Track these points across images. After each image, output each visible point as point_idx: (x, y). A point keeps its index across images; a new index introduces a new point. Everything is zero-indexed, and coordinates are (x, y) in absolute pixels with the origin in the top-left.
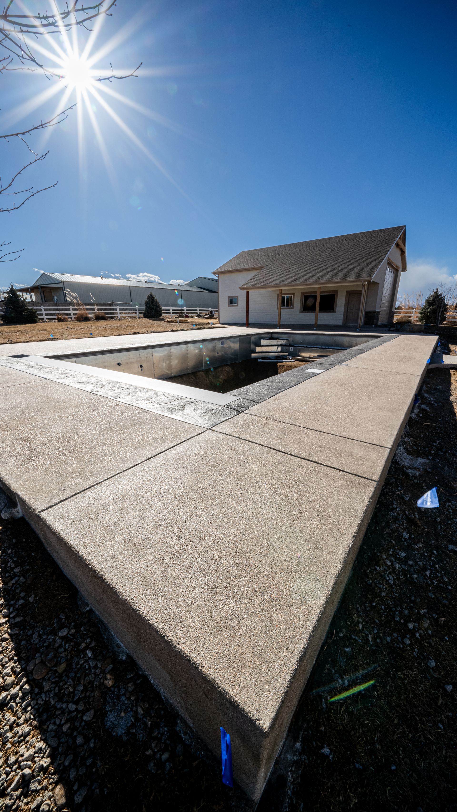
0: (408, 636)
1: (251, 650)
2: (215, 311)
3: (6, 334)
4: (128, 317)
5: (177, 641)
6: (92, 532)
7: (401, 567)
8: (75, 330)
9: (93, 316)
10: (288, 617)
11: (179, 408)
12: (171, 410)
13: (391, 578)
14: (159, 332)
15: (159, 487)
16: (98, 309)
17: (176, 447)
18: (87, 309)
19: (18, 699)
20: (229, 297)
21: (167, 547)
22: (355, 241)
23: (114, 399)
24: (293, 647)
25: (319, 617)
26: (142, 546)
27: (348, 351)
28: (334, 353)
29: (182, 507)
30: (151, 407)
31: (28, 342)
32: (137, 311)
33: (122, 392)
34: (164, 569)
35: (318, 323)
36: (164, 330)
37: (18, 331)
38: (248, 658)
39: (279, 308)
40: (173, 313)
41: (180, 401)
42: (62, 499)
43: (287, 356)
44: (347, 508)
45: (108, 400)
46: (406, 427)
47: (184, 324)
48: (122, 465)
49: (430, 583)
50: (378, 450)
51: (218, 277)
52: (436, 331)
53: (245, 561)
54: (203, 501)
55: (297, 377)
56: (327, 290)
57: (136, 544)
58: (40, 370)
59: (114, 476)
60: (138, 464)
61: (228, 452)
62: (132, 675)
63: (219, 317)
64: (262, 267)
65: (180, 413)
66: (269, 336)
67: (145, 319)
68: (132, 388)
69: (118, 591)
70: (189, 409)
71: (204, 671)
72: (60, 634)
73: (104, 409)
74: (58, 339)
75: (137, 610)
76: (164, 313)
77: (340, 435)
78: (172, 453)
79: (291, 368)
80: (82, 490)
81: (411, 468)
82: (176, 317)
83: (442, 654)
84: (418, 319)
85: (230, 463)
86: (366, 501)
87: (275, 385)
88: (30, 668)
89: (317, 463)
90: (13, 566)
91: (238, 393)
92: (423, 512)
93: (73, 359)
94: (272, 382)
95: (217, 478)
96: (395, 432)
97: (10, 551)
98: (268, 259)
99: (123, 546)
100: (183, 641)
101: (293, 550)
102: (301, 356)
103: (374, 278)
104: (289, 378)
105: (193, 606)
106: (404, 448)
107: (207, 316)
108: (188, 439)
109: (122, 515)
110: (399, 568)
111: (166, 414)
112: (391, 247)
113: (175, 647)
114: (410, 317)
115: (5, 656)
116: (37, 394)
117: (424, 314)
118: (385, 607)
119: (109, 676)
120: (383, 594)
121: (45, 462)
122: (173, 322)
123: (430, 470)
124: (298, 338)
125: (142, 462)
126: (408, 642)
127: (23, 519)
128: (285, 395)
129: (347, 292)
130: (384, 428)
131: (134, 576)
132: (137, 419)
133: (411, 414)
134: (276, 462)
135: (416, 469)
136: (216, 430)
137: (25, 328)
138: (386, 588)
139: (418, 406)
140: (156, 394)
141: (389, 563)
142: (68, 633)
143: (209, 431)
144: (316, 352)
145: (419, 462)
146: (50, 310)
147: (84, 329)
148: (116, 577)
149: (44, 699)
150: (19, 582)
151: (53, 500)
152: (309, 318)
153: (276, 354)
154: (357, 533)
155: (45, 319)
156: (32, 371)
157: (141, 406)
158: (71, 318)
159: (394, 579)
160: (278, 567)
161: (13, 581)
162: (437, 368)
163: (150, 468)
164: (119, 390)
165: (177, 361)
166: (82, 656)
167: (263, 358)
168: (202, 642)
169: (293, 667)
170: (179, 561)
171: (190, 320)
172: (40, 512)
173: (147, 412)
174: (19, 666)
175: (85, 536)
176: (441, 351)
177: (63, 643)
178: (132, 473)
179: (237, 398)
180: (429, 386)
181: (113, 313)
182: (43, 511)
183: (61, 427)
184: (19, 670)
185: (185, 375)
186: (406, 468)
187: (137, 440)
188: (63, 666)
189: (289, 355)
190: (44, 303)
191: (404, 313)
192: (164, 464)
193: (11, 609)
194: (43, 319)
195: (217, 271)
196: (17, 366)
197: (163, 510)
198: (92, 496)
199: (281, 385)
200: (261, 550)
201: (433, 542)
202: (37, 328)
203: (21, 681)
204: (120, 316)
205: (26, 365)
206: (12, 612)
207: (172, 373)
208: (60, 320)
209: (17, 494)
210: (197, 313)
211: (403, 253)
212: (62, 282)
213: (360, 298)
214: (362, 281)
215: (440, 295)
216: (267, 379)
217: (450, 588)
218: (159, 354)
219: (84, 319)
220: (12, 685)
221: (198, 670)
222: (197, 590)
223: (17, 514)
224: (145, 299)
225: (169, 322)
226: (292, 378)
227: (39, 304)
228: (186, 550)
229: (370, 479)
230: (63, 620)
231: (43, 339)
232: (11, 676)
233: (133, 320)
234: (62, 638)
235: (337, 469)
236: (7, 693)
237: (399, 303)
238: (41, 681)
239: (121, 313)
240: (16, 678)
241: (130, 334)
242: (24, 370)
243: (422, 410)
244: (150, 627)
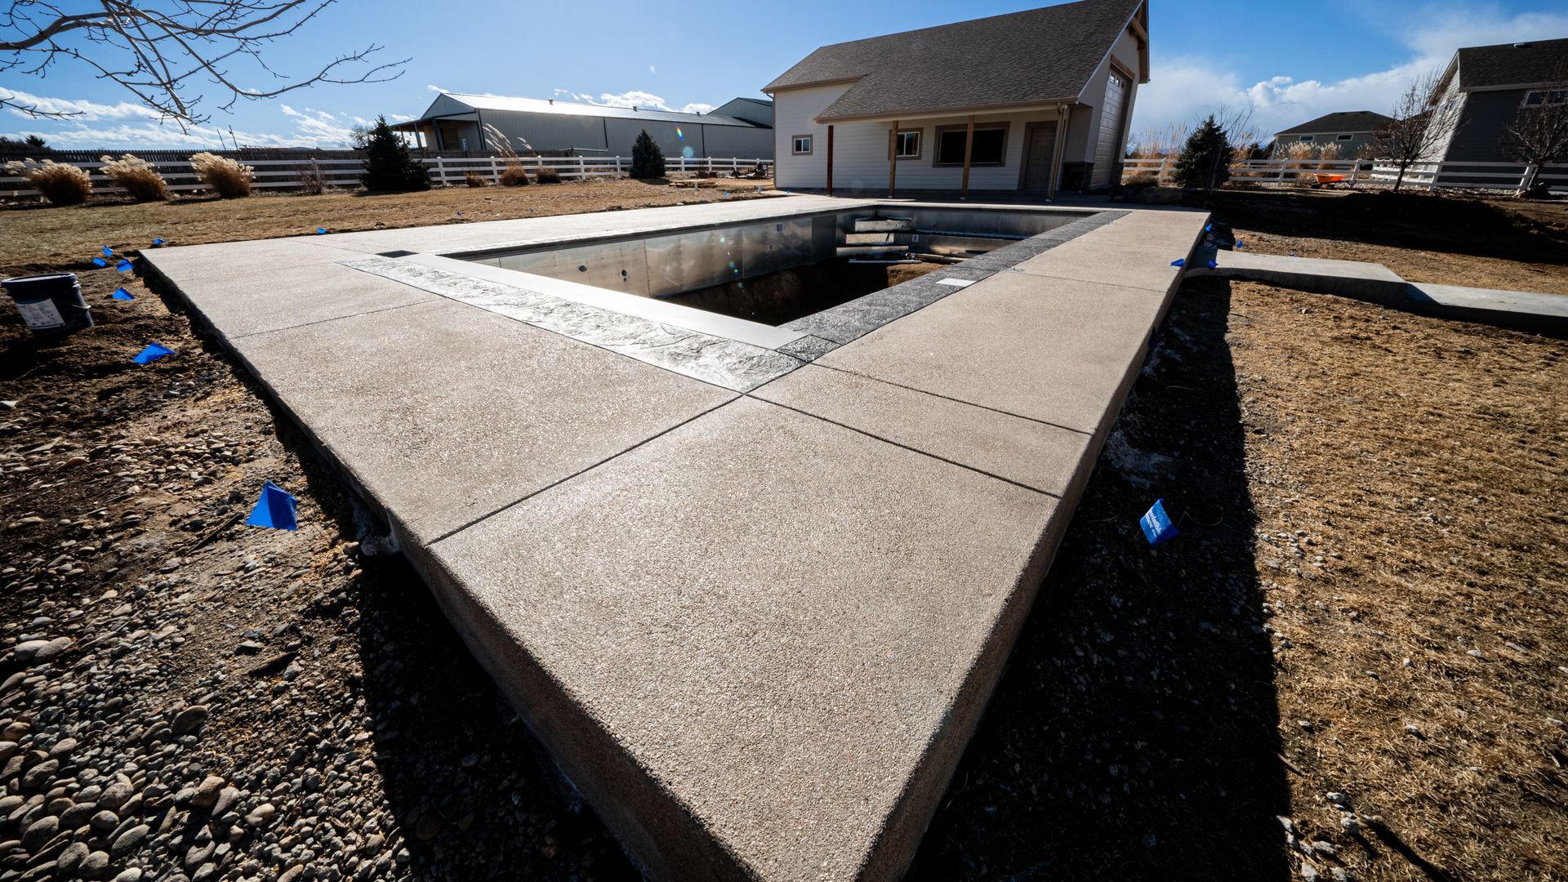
0: (1108, 789)
1: (800, 799)
2: (767, 164)
3: (372, 211)
4: (602, 176)
5: (669, 778)
6: (522, 581)
7: (1104, 660)
8: (501, 203)
9: (534, 175)
10: (872, 743)
11: (690, 353)
12: (675, 357)
13: (1082, 682)
14: (659, 206)
15: (648, 501)
16: (544, 163)
17: (681, 427)
18: (524, 163)
19: (389, 872)
20: (794, 137)
21: (656, 611)
22: (1045, 23)
23: (569, 335)
24: (877, 797)
25: (929, 744)
26: (612, 608)
27: (1024, 242)
28: (999, 245)
29: (687, 540)
30: (638, 351)
31: (413, 226)
32: (618, 166)
33: (586, 322)
34: (649, 651)
35: (970, 187)
36: (669, 203)
37: (394, 206)
38: (795, 813)
39: (893, 157)
40: (687, 169)
41: (692, 340)
42: (470, 520)
43: (906, 251)
44: (999, 547)
45: (558, 338)
46: (1131, 393)
47: (707, 191)
48: (579, 460)
49: (1157, 691)
50: (1066, 438)
51: (774, 98)
52: (1207, 203)
53: (799, 640)
54: (727, 528)
55: (919, 295)
56: (986, 121)
57: (600, 604)
58: (434, 280)
59: (564, 480)
60: (610, 459)
61: (779, 438)
62: (590, 840)
63: (774, 177)
64: (861, 78)
65: (693, 363)
66: (871, 212)
67: (633, 181)
68: (604, 314)
69: (566, 687)
70: (709, 356)
71: (714, 832)
72: (464, 764)
73: (551, 355)
74: (468, 221)
75: (599, 722)
76: (669, 169)
77: (996, 408)
78: (674, 438)
79: (912, 275)
80: (506, 504)
81: (1135, 474)
82: (692, 178)
83: (1172, 824)
84: (1171, 178)
85: (781, 459)
86: (1036, 533)
87: (875, 311)
88: (411, 819)
89: (946, 461)
90: (382, 640)
91: (803, 326)
92: (1154, 558)
93: (496, 260)
94: (870, 305)
95: (754, 486)
96: (1105, 404)
97: (376, 614)
98: (871, 60)
99: (577, 607)
100: (678, 779)
101: (890, 622)
102: (934, 253)
103: (1081, 97)
104: (904, 297)
105: (699, 718)
106: (1125, 435)
107: (752, 175)
108: (704, 414)
109: (578, 551)
110: (1098, 662)
111: (666, 364)
112: (1117, 33)
113: (663, 789)
114: (1156, 173)
115: (367, 798)
116: (429, 327)
117: (1184, 166)
118: (1067, 735)
119: (549, 841)
120: (1065, 710)
121: (440, 453)
122: (685, 186)
123: (1173, 478)
124: (930, 217)
125: (617, 455)
126: (1107, 800)
127: (400, 554)
128: (893, 330)
129: (1028, 125)
130: (1083, 395)
131: (595, 662)
132: (611, 375)
133: (1143, 367)
134: (868, 456)
135: (1146, 475)
136: (758, 396)
137: (408, 200)
138: (1071, 699)
139: (1158, 351)
140: (648, 326)
141: (1080, 654)
142: (478, 762)
143: (745, 399)
144: (964, 244)
145: (1153, 462)
146: (454, 165)
147: (517, 200)
148: (563, 662)
149: (435, 875)
150: (392, 669)
151: (453, 522)
152: (951, 177)
153: (886, 248)
154: (1013, 594)
155: (445, 182)
156: (419, 282)
157: (620, 350)
158: (493, 180)
159: (1087, 682)
160: (860, 653)
161: (382, 667)
162: (1204, 276)
163: (631, 467)
164: (580, 319)
165: (692, 263)
166: (502, 803)
167: (858, 256)
168: (712, 782)
169: (875, 832)
170: (678, 636)
171: (719, 182)
172: (430, 543)
173: (629, 362)
174: (392, 817)
175: (510, 588)
176: (1213, 242)
177: (469, 779)
178: (599, 475)
179: (801, 334)
180: (1184, 312)
181: (572, 170)
182: (435, 541)
183: (470, 388)
184: (392, 822)
185: (707, 288)
186: (1125, 472)
187: (609, 413)
188: (469, 819)
189: (909, 251)
190: (443, 150)
191: (1144, 165)
192: (657, 460)
193: (379, 717)
194: (440, 182)
195: (772, 86)
196: (393, 273)
197: (652, 545)
198: (524, 516)
199: (887, 309)
200: (830, 621)
201: (1169, 615)
202: (429, 200)
203: (395, 843)
204: (584, 175)
205: (409, 270)
206: (381, 721)
207: (682, 286)
208: (473, 184)
209: (389, 510)
210: (733, 169)
211: (1143, 46)
212: (476, 111)
213: (1054, 136)
214: (1056, 103)
215: (1218, 129)
216: (861, 299)
217: (1196, 702)
218: (657, 249)
219: (516, 181)
220: (380, 848)
221: (703, 830)
222: (709, 690)
223: (389, 546)
224: (634, 143)
225: (678, 186)
226: (910, 297)
227: (434, 154)
228: (692, 617)
229: (1047, 494)
230: (470, 739)
231: (442, 220)
232: (377, 833)
233: (610, 184)
234: (466, 769)
235: (985, 473)
236: (370, 861)
237: (1135, 145)
238: (429, 843)
239: (587, 170)
240: (386, 836)
241: (604, 211)
242: (404, 281)
243: (1166, 360)
244: (621, 752)
